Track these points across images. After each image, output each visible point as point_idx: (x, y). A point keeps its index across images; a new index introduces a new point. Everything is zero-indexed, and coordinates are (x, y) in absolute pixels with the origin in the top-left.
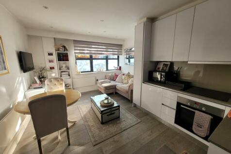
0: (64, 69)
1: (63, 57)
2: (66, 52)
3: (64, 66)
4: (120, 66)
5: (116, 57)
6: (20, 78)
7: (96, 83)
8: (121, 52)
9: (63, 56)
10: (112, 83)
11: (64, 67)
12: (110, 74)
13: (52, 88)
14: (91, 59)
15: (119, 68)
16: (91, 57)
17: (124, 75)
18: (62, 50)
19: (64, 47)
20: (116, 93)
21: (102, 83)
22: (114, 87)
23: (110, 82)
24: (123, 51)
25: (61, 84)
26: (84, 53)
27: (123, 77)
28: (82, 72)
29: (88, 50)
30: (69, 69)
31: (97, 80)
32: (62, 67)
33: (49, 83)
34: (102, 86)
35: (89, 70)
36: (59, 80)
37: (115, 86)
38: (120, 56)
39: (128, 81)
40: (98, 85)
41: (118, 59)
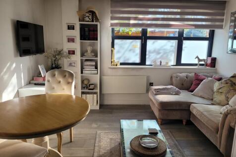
0: (89, 55)
1: (89, 33)
2: (94, 23)
3: (89, 49)
4: (214, 55)
5: (206, 33)
6: (14, 65)
7: (148, 91)
8: (222, 20)
9: (89, 30)
10: (184, 97)
11: (89, 51)
12: (184, 75)
13: (54, 88)
14: (144, 38)
15: (209, 61)
16: (144, 32)
17: (220, 79)
18: (88, 19)
19: (93, 13)
20: (189, 123)
21: (159, 92)
22: (185, 108)
23: (177, 94)
24: (227, 18)
25: (69, 83)
26: (128, 25)
27: (217, 85)
28: (121, 64)
29: (136, 19)
30: (96, 56)
31: (151, 84)
32: (87, 51)
33: (50, 79)
34: (156, 100)
35: (138, 60)
36: (67, 75)
37: (188, 104)
38: (218, 32)
39: (228, 99)
40: (150, 95)
41: (211, 39)
